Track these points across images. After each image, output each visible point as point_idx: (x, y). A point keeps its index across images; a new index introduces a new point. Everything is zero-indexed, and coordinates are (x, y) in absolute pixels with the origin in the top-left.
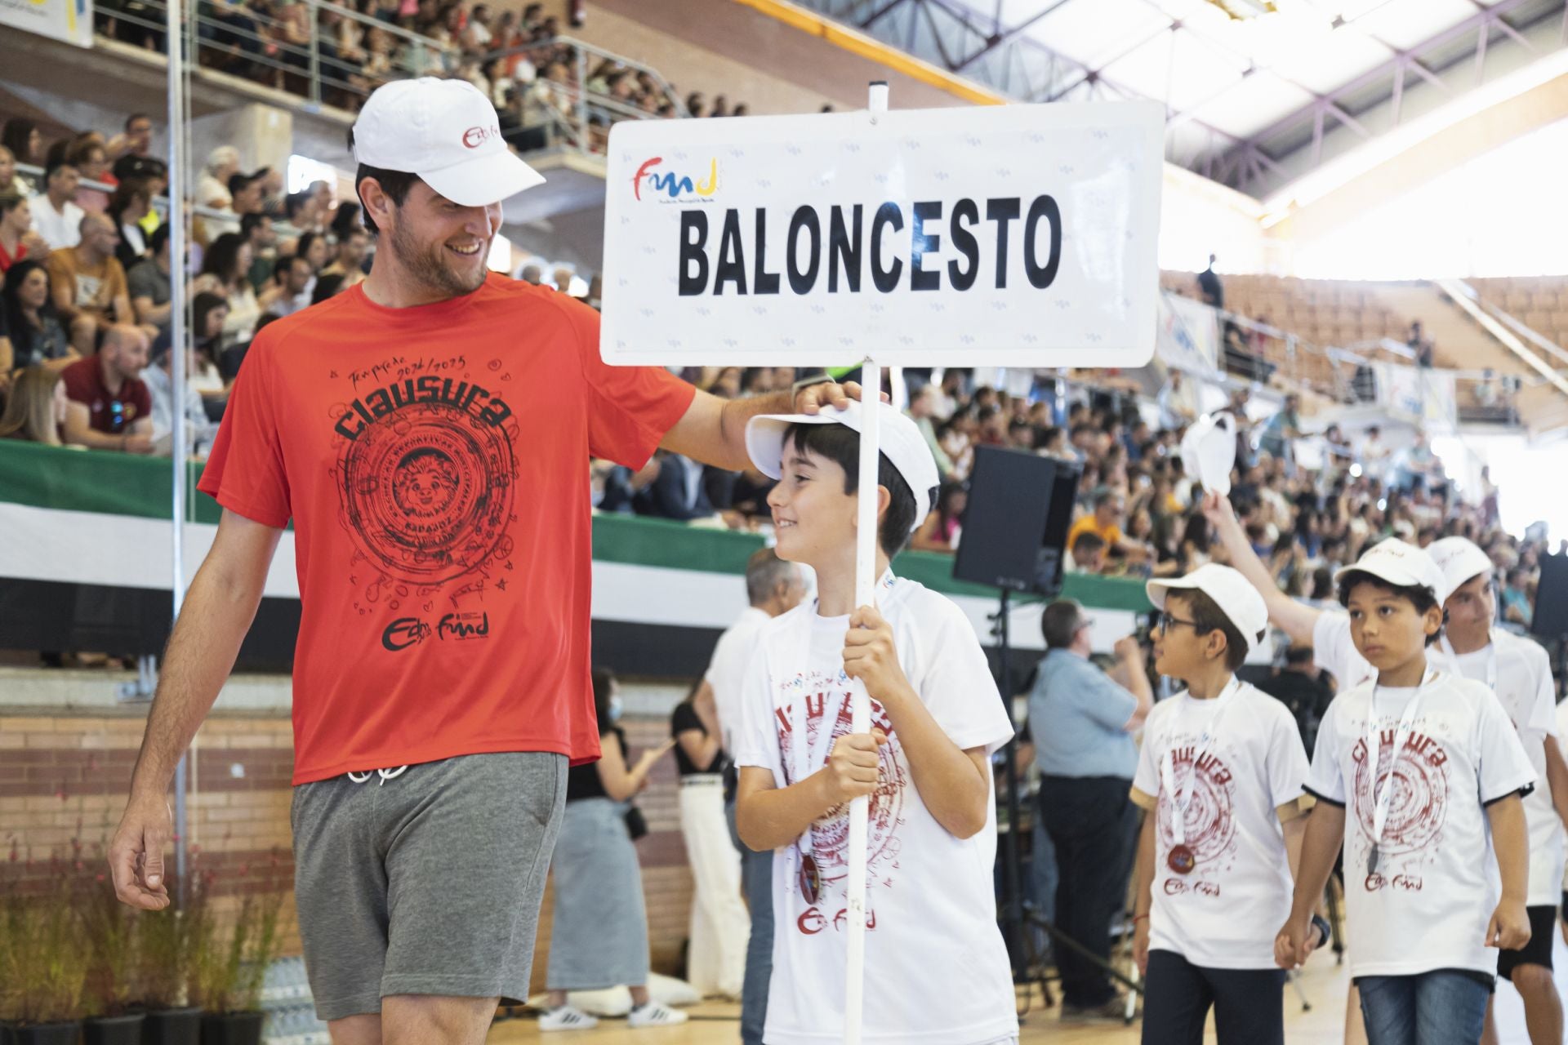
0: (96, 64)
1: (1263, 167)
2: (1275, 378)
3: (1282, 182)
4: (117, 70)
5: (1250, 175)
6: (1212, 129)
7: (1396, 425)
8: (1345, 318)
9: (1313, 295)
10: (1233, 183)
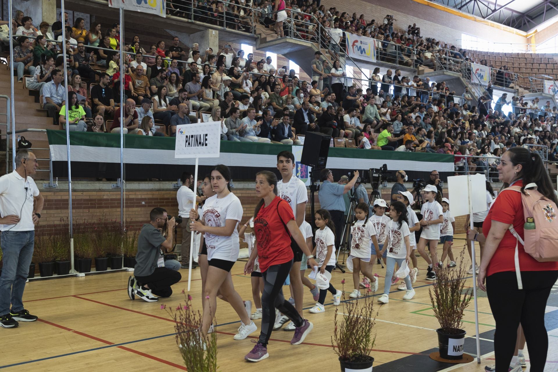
0: (169, 21)
1: (529, 21)
2: (512, 85)
3: (534, 26)
4: (174, 23)
5: (525, 24)
6: (513, 11)
7: (545, 98)
8: (542, 66)
9: (534, 59)
10: (519, 27)
